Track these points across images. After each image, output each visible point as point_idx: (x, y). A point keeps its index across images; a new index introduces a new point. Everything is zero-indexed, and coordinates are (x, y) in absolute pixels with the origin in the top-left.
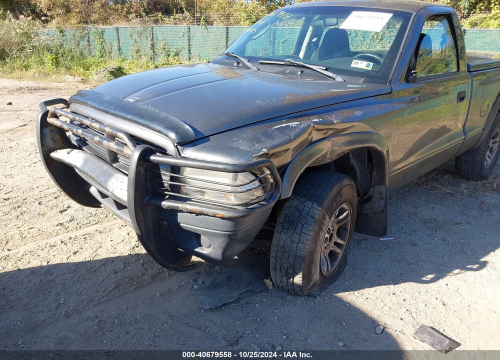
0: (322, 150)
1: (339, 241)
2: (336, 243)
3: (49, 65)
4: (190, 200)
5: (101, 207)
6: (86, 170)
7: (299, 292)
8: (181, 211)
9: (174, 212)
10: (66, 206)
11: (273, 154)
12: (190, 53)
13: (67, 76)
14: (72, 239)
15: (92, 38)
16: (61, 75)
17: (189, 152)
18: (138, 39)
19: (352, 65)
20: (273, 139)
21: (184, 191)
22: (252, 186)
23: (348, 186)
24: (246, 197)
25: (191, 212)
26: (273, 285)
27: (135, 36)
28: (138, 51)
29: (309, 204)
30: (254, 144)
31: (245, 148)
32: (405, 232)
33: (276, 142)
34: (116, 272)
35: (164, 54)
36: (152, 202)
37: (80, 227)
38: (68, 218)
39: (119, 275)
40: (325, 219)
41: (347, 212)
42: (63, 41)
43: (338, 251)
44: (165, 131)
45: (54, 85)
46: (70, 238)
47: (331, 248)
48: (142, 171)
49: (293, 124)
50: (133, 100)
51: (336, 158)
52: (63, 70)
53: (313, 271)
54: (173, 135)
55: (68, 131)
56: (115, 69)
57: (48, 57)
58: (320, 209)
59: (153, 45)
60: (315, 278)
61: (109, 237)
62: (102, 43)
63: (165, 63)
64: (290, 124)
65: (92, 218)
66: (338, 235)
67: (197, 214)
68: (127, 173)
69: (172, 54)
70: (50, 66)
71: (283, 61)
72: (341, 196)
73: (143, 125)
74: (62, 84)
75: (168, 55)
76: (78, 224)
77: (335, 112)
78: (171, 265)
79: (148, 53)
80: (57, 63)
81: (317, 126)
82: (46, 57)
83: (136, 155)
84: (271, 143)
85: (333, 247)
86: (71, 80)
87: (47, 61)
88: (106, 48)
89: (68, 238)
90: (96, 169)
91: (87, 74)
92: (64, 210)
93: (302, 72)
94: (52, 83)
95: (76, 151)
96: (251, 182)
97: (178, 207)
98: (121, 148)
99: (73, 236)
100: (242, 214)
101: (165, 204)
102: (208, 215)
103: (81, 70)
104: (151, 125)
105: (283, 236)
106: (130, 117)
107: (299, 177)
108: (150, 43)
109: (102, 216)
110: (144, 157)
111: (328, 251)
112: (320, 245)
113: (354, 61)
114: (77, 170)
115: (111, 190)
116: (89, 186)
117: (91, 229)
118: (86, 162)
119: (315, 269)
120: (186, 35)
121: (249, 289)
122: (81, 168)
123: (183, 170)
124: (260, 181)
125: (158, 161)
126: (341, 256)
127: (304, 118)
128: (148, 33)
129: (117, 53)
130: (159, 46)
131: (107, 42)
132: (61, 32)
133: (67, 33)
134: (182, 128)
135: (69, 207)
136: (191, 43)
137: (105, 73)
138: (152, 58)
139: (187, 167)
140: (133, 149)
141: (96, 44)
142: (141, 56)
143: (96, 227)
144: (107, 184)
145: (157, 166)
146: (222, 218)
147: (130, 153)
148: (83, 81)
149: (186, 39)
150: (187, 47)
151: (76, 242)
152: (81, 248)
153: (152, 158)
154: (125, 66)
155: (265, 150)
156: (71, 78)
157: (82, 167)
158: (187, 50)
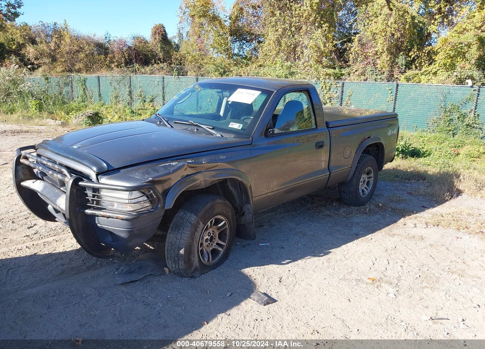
0: (197, 180)
1: (220, 242)
2: (218, 244)
3: (33, 109)
4: (105, 209)
5: (56, 221)
6: (44, 193)
7: (185, 274)
8: (98, 216)
9: (93, 216)
10: (33, 224)
11: (158, 181)
12: (164, 99)
13: (48, 120)
14: (35, 246)
15: (75, 84)
16: (43, 119)
17: (104, 180)
18: (117, 86)
19: (230, 126)
20: (158, 172)
21: (103, 204)
22: (141, 199)
23: (220, 204)
24: (137, 207)
25: (103, 216)
26: (169, 271)
27: (115, 84)
28: (116, 97)
29: (189, 214)
30: (144, 175)
31: (138, 178)
32: (281, 240)
33: (160, 174)
34: (63, 265)
35: (140, 100)
36: (81, 210)
37: (42, 238)
38: (33, 232)
39: (65, 267)
40: (199, 224)
41: (224, 222)
42: (48, 87)
43: (220, 249)
44: (90, 166)
45: (36, 129)
46: (33, 245)
47: (213, 247)
48: (75, 191)
49: (174, 164)
50: (77, 147)
51: (209, 185)
52: (45, 114)
53: (192, 258)
54: (95, 169)
55: (35, 169)
56: (93, 114)
57: (32, 103)
58: (195, 217)
59: (130, 92)
60: (194, 264)
61: (63, 244)
62: (84, 90)
63: (141, 108)
64: (172, 164)
65: (52, 232)
66: (220, 238)
67: (108, 218)
68: (65, 191)
69: (148, 100)
70: (34, 111)
71: (188, 122)
72: (213, 210)
73: (79, 162)
74: (43, 127)
75: (144, 101)
76: (40, 235)
77: (206, 157)
78: (95, 254)
79: (125, 99)
80: (40, 108)
81: (190, 165)
82: (31, 102)
83: (71, 182)
84: (156, 174)
85: (215, 246)
86: (52, 124)
87: (31, 106)
88: (87, 94)
89: (32, 245)
90: (50, 193)
91: (67, 119)
92: (31, 227)
93: (197, 130)
94: (34, 126)
95: (39, 181)
96: (141, 197)
97: (96, 214)
98: (63, 178)
99: (35, 243)
100: (134, 217)
101: (88, 211)
102: (113, 218)
103: (63, 114)
104: (82, 162)
105: (172, 236)
106: (71, 157)
107: (178, 197)
108: (128, 90)
109: (59, 231)
110: (75, 183)
111: (211, 249)
112: (196, 241)
113: (231, 123)
114: (39, 194)
115: (58, 205)
116: (47, 205)
117: (50, 239)
118: (45, 188)
119: (194, 257)
120: (161, 84)
121: (151, 273)
122: (42, 193)
123: (101, 191)
124: (147, 196)
125: (84, 185)
126: (222, 252)
127: (182, 160)
128: (127, 81)
129: (98, 98)
130: (136, 93)
131: (89, 89)
132: (47, 79)
133: (52, 80)
134: (101, 164)
135: (35, 225)
136: (165, 91)
137: (84, 117)
138: (130, 104)
139: (104, 189)
140: (70, 178)
141: (78, 91)
142: (119, 102)
143: (54, 238)
144: (56, 201)
145: (84, 188)
146: (122, 219)
147: (68, 180)
148: (63, 125)
149: (161, 87)
150: (161, 94)
151: (37, 247)
152: (40, 251)
153: (80, 183)
154: (103, 111)
155: (151, 179)
156: (52, 122)
157: (42, 191)
158: (161, 97)
